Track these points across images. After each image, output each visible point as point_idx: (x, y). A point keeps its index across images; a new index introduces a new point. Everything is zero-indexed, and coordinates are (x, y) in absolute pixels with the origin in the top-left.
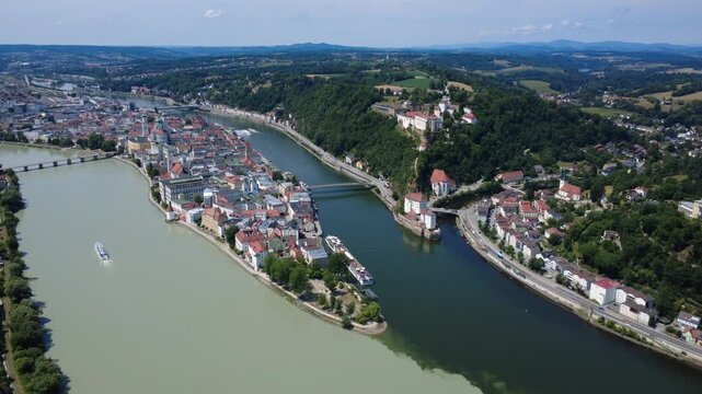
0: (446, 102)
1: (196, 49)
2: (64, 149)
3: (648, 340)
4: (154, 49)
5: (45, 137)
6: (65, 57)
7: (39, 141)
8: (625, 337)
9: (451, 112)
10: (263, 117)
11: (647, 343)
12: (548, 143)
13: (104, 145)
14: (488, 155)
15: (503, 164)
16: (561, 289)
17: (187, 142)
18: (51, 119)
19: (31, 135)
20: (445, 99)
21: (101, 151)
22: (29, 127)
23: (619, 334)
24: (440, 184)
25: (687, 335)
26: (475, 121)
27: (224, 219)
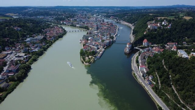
9: (165, 25)
11: (137, 79)
13: (87, 28)
14: (168, 37)
15: (173, 40)
16: (136, 67)
17: (102, 28)
18: (84, 23)
19: (77, 25)
20: (165, 21)
21: (86, 30)
22: (78, 24)
23: (134, 77)
24: (145, 43)
25: (146, 79)
26: (170, 27)
27: (86, 43)
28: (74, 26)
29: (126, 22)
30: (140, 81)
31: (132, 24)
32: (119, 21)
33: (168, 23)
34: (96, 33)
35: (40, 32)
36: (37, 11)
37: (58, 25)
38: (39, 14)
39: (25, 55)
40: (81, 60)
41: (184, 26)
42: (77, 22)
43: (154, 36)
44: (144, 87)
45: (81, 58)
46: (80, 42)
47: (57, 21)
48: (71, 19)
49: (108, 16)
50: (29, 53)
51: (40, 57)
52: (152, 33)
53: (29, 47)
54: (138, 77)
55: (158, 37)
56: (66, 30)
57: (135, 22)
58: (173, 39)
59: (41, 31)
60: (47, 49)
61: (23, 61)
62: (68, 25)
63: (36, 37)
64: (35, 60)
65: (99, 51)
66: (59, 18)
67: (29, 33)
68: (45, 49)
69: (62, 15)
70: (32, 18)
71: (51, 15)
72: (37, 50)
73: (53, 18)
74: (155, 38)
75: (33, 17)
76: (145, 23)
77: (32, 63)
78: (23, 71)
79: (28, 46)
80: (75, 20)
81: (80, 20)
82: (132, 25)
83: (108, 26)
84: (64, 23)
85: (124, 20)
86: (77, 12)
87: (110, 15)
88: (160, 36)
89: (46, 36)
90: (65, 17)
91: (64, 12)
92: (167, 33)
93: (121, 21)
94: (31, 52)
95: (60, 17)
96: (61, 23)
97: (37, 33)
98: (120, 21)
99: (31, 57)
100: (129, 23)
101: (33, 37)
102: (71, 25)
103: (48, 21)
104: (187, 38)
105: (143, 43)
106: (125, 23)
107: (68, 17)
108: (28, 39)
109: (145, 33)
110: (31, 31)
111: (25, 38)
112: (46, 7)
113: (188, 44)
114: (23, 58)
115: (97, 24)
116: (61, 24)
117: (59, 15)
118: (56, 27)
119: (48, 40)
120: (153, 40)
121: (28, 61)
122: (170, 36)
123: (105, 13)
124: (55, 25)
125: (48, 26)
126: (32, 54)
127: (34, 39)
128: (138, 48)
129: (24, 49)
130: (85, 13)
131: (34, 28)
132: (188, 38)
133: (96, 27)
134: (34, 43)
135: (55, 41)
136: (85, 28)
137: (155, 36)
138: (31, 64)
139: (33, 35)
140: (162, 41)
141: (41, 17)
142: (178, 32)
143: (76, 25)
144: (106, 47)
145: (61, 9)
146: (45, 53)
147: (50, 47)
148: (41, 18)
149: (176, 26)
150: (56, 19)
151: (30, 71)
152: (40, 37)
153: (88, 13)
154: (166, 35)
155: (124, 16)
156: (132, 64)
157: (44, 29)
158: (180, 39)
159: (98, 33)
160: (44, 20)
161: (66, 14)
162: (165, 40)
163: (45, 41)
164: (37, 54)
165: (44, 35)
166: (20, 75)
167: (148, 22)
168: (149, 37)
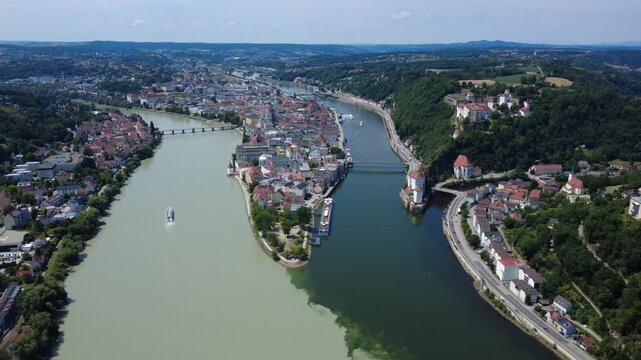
0: (507, 96)
1: (380, 47)
2: (208, 121)
3: (513, 314)
4: (340, 47)
5: (200, 112)
6: (268, 53)
7: (196, 115)
8: (497, 309)
9: (510, 105)
10: (375, 104)
11: (510, 316)
12: (609, 140)
13: (233, 120)
14: (529, 147)
15: (545, 157)
16: (478, 263)
17: (288, 120)
18: (214, 99)
19: (193, 110)
20: (507, 92)
21: (230, 124)
22: (195, 104)
23: (493, 305)
24: (461, 169)
25: (548, 315)
26: (528, 114)
27: (257, 176)
28: (181, 112)
29: (356, 95)
30: (526, 320)
31: (377, 101)
32: (329, 92)
33: (517, 101)
34: (277, 136)
35: (61, 137)
36: (25, 59)
37: (120, 109)
38: (33, 69)
39: (27, 239)
40: (262, 246)
41: (570, 110)
42: (188, 99)
43: (485, 143)
44: (555, 348)
45: (257, 236)
46: (229, 171)
47: (112, 95)
48: (164, 89)
49: (285, 74)
50: (40, 228)
51: (88, 242)
52: (479, 133)
53: (33, 202)
54: (509, 305)
55: (498, 147)
56: (157, 129)
57: (387, 95)
58: (547, 154)
59: (66, 133)
60: (107, 206)
61: (26, 268)
62: (159, 109)
63: (52, 160)
64: (74, 259)
65: (312, 206)
66: (117, 83)
67: (19, 144)
68: (103, 208)
69: (125, 72)
70: (11, 85)
71: (81, 72)
72: (67, 212)
73: (89, 82)
74: (489, 149)
75: (12, 81)
76: (439, 100)
77: (67, 275)
78: (44, 317)
79: (27, 197)
80: (177, 89)
81: (197, 92)
82: (379, 106)
83: (306, 112)
84: (142, 101)
85: (348, 90)
86: (171, 63)
87: (290, 74)
88: (503, 143)
89: (88, 152)
90: (138, 78)
91: (127, 61)
92: (523, 133)
93: (338, 93)
94: (45, 222)
95: (119, 80)
96: (129, 99)
97: (51, 141)
98: (333, 91)
99: (52, 247)
100: (367, 99)
101: (40, 159)
102: (167, 110)
103: (76, 96)
104: (587, 147)
105: (456, 171)
106: (353, 98)
107: (153, 82)
108: (20, 170)
109: (455, 136)
110: (28, 136)
111: (7, 164)
112: (55, 45)
113: (596, 169)
114: (20, 254)
115: (269, 103)
116: (130, 106)
117: (115, 73)
118: (117, 118)
119: (103, 170)
120: (483, 159)
121: (44, 267)
122: (535, 143)
123: (269, 65)
124: (108, 110)
125: (84, 114)
126: (55, 232)
127: (42, 166)
128: (444, 186)
129: (16, 213)
130: (201, 65)
131: (37, 123)
132: (589, 147)
133: (267, 115)
134: (49, 185)
135: (129, 171)
136: (227, 120)
137: (488, 142)
138: (61, 277)
139: (35, 150)
140: (512, 159)
141: (44, 80)
142: (554, 128)
143: (187, 108)
144: (331, 189)
145: (110, 52)
146: (103, 223)
147: (116, 197)
148: (44, 82)
149: (547, 109)
150: (104, 86)
151: (66, 313)
152: (67, 157)
153: (209, 64)
154: (520, 140)
155: (341, 74)
156: (458, 253)
157: (73, 128)
158: (568, 152)
159: (283, 136)
160: (59, 90)
161: (138, 69)
162: (522, 157)
163: (90, 173)
164: (76, 232)
165: (82, 149)
166: (34, 344)
167: (446, 97)
168: (473, 148)
